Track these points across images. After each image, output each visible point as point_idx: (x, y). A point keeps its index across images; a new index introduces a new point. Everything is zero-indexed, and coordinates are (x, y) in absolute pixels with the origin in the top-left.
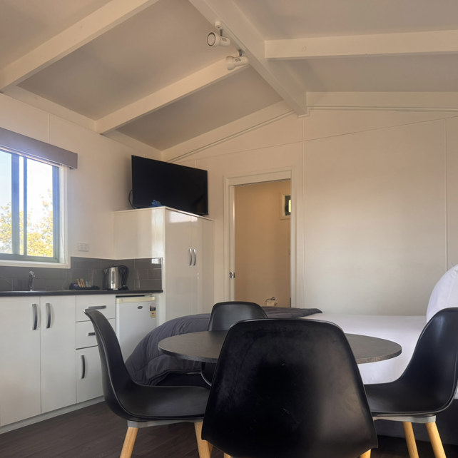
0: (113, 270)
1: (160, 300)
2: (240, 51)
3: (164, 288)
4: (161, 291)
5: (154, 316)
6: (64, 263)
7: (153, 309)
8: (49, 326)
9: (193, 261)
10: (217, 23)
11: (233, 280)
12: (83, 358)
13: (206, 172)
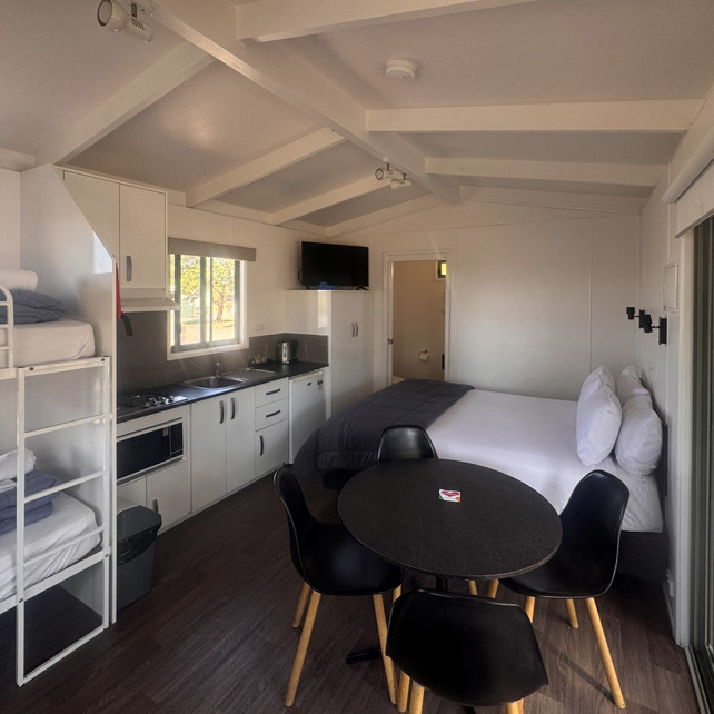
0: (285, 344)
1: (327, 374)
2: (404, 175)
3: (330, 361)
4: (327, 365)
5: (321, 388)
6: (244, 343)
7: (320, 383)
8: (233, 417)
9: (355, 332)
10: (385, 160)
11: (391, 346)
12: (261, 437)
13: (367, 249)
